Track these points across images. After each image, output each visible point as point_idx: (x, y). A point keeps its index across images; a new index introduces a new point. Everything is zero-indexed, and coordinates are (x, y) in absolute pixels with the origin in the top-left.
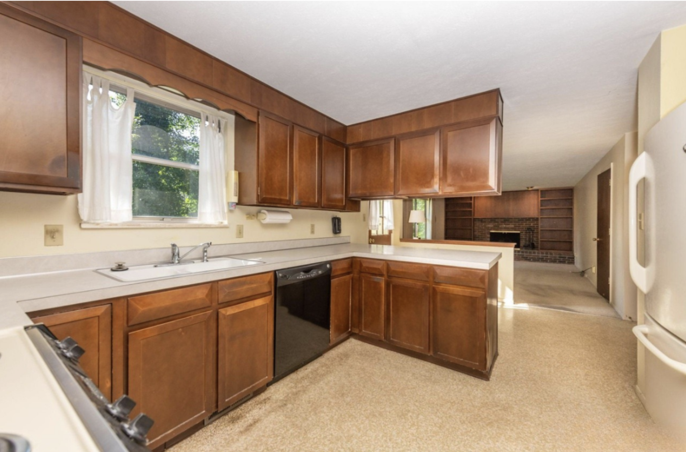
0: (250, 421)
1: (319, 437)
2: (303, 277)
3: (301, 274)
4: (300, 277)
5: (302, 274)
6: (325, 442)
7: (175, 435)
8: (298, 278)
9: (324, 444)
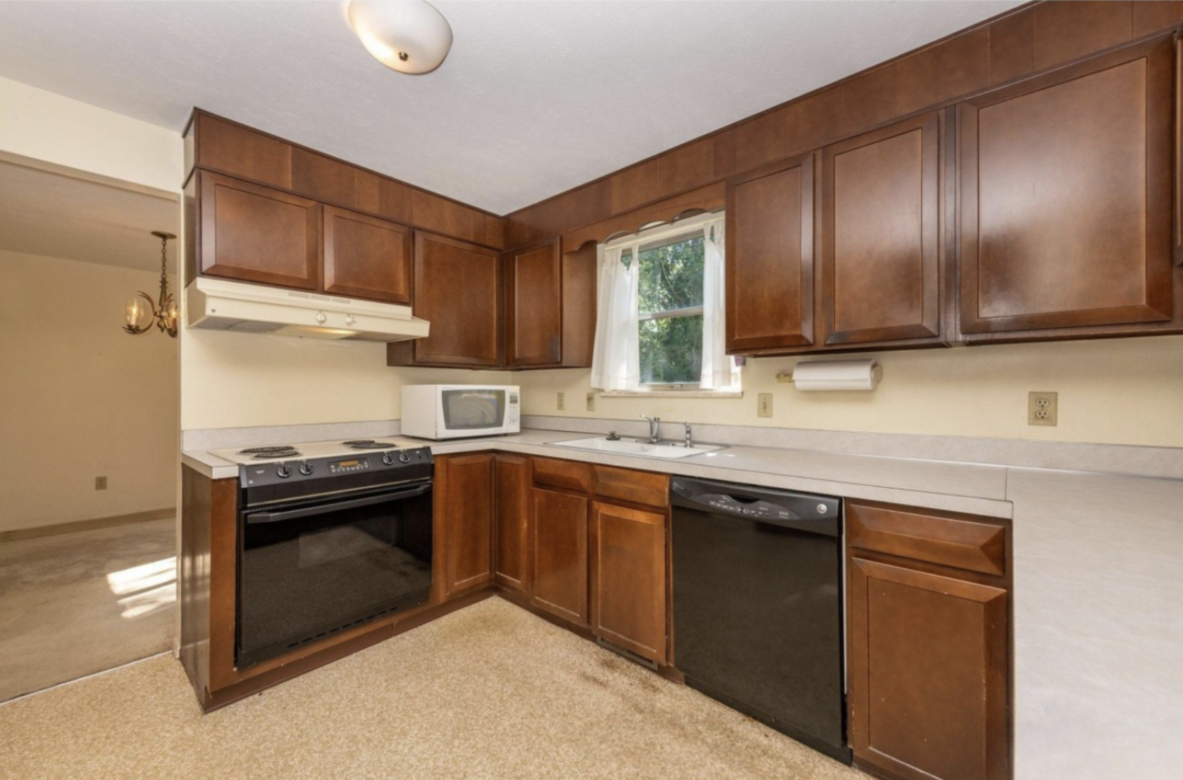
0: (603, 679)
1: (558, 758)
2: (725, 507)
3: (721, 499)
4: (719, 505)
5: (725, 500)
6: (545, 767)
7: (555, 613)
8: (712, 503)
9: (541, 765)
